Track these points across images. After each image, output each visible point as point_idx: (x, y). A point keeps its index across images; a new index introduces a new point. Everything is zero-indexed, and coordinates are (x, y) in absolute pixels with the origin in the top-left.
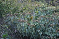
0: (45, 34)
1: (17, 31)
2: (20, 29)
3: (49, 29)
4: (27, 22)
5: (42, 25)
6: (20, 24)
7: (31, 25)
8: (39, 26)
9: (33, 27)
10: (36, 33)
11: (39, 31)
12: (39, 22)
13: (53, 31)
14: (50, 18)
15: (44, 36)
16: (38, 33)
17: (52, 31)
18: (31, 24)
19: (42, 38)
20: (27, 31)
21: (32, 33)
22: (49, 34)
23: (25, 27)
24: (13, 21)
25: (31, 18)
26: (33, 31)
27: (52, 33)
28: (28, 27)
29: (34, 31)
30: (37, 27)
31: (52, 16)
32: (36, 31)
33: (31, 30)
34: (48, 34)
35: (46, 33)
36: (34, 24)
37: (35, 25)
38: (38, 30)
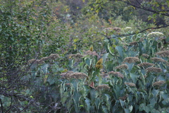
0: (141, 110)
1: (60, 105)
2: (68, 98)
3: (152, 97)
4: (88, 79)
5: (131, 84)
6: (66, 86)
7: (100, 88)
8: (121, 89)
9: (106, 91)
10: (114, 110)
11: (122, 103)
13: (163, 100)
14: (150, 66)
16: (120, 108)
17: (161, 102)
18: (100, 85)
20: (88, 105)
21: (104, 109)
22: (153, 111)
23: (81, 93)
24: (46, 77)
25: (97, 65)
26: (105, 105)
27: (160, 108)
28: (92, 93)
29: (109, 104)
30: (115, 91)
31: (156, 60)
32: (113, 103)
33: (99, 102)
34: (150, 109)
35: (143, 107)
36: (109, 83)
37: (112, 84)
38: (121, 101)
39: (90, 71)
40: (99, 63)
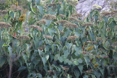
0: (55, 59)
3: (66, 49)
8: (40, 41)
9: (27, 42)
10: (33, 58)
11: (40, 52)
12: (41, 29)
13: (75, 52)
15: (53, 65)
16: (38, 57)
17: (73, 54)
18: (21, 35)
19: (49, 69)
21: (24, 57)
22: (67, 61)
25: (20, 19)
27: (72, 58)
28: (14, 43)
29: (28, 52)
32: (32, 52)
33: (20, 50)
34: (64, 59)
35: (58, 57)
36: (29, 35)
37: (32, 36)
39: (13, 23)
40: (22, 17)
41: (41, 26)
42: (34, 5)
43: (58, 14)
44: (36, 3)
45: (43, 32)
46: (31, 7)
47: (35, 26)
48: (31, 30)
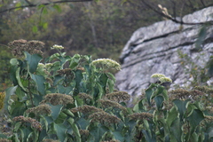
12: (39, 125)
41: (39, 118)
42: (23, 72)
43: (76, 93)
44: (28, 68)
45: (43, 133)
46: (18, 77)
47: (25, 118)
48: (16, 128)
